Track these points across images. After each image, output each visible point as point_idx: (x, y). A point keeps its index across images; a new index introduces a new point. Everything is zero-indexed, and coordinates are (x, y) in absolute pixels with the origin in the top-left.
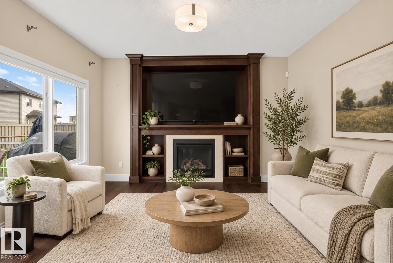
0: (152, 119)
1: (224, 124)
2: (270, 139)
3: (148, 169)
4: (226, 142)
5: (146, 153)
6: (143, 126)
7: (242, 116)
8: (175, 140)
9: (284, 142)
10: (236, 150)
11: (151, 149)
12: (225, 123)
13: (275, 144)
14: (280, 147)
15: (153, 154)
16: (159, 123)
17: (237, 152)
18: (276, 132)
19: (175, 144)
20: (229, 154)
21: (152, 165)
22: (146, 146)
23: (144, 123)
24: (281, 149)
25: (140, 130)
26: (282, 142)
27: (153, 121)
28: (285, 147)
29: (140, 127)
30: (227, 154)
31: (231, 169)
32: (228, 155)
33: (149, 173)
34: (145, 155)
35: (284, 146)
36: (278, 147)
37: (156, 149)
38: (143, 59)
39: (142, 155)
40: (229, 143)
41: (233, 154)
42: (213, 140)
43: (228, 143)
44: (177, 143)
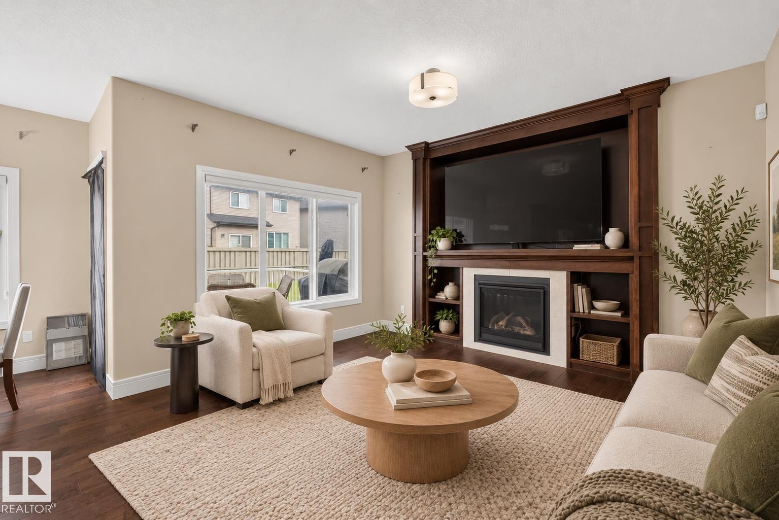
0: (440, 241)
1: (574, 248)
2: (673, 287)
3: (439, 321)
4: (575, 285)
5: (437, 295)
6: (429, 253)
7: (620, 231)
8: (476, 277)
9: (707, 296)
10: (598, 304)
11: (443, 290)
12: (575, 246)
13: (686, 298)
14: (701, 308)
15: (447, 298)
16: (453, 247)
17: (604, 309)
18: (687, 273)
19: (477, 284)
20: (581, 311)
21: (444, 316)
22: (432, 284)
23: (430, 247)
24: (701, 311)
25: (425, 259)
26: (704, 295)
27: (442, 245)
28: (711, 308)
29: (425, 254)
30: (577, 310)
31: (584, 342)
32: (579, 312)
33: (440, 326)
34: (435, 298)
35: (708, 306)
36: (696, 308)
37: (449, 291)
38: (430, 147)
39: (429, 298)
40: (582, 288)
41: (592, 312)
42: (547, 281)
43: (580, 288)
44: (480, 282)
